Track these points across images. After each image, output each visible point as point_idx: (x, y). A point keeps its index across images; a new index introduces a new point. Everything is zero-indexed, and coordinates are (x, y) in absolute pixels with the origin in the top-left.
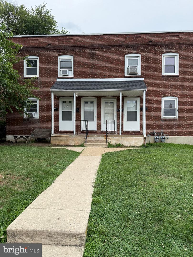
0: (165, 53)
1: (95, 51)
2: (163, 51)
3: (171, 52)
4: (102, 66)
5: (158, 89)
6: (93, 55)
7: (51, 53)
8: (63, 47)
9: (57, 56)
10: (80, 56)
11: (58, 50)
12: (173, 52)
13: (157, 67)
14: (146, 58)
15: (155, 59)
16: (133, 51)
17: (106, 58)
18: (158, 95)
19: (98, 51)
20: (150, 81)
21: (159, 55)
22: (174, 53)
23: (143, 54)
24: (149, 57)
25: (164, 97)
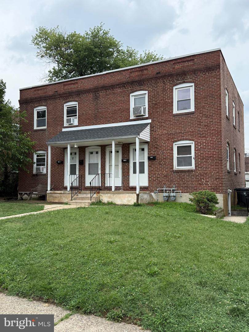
0: (177, 85)
1: (99, 93)
2: (173, 83)
3: (184, 82)
4: (106, 110)
5: (168, 132)
6: (96, 98)
7: (58, 101)
8: (68, 94)
9: (62, 104)
10: (84, 101)
11: (63, 97)
12: (186, 82)
13: (167, 104)
14: (154, 95)
15: (164, 95)
16: (139, 88)
17: (110, 101)
18: (168, 140)
19: (102, 93)
20: (158, 123)
21: (169, 88)
22: (188, 82)
23: (150, 90)
24: (158, 93)
25: (176, 141)
